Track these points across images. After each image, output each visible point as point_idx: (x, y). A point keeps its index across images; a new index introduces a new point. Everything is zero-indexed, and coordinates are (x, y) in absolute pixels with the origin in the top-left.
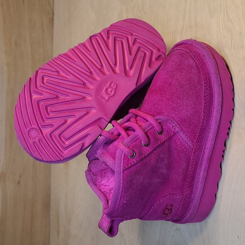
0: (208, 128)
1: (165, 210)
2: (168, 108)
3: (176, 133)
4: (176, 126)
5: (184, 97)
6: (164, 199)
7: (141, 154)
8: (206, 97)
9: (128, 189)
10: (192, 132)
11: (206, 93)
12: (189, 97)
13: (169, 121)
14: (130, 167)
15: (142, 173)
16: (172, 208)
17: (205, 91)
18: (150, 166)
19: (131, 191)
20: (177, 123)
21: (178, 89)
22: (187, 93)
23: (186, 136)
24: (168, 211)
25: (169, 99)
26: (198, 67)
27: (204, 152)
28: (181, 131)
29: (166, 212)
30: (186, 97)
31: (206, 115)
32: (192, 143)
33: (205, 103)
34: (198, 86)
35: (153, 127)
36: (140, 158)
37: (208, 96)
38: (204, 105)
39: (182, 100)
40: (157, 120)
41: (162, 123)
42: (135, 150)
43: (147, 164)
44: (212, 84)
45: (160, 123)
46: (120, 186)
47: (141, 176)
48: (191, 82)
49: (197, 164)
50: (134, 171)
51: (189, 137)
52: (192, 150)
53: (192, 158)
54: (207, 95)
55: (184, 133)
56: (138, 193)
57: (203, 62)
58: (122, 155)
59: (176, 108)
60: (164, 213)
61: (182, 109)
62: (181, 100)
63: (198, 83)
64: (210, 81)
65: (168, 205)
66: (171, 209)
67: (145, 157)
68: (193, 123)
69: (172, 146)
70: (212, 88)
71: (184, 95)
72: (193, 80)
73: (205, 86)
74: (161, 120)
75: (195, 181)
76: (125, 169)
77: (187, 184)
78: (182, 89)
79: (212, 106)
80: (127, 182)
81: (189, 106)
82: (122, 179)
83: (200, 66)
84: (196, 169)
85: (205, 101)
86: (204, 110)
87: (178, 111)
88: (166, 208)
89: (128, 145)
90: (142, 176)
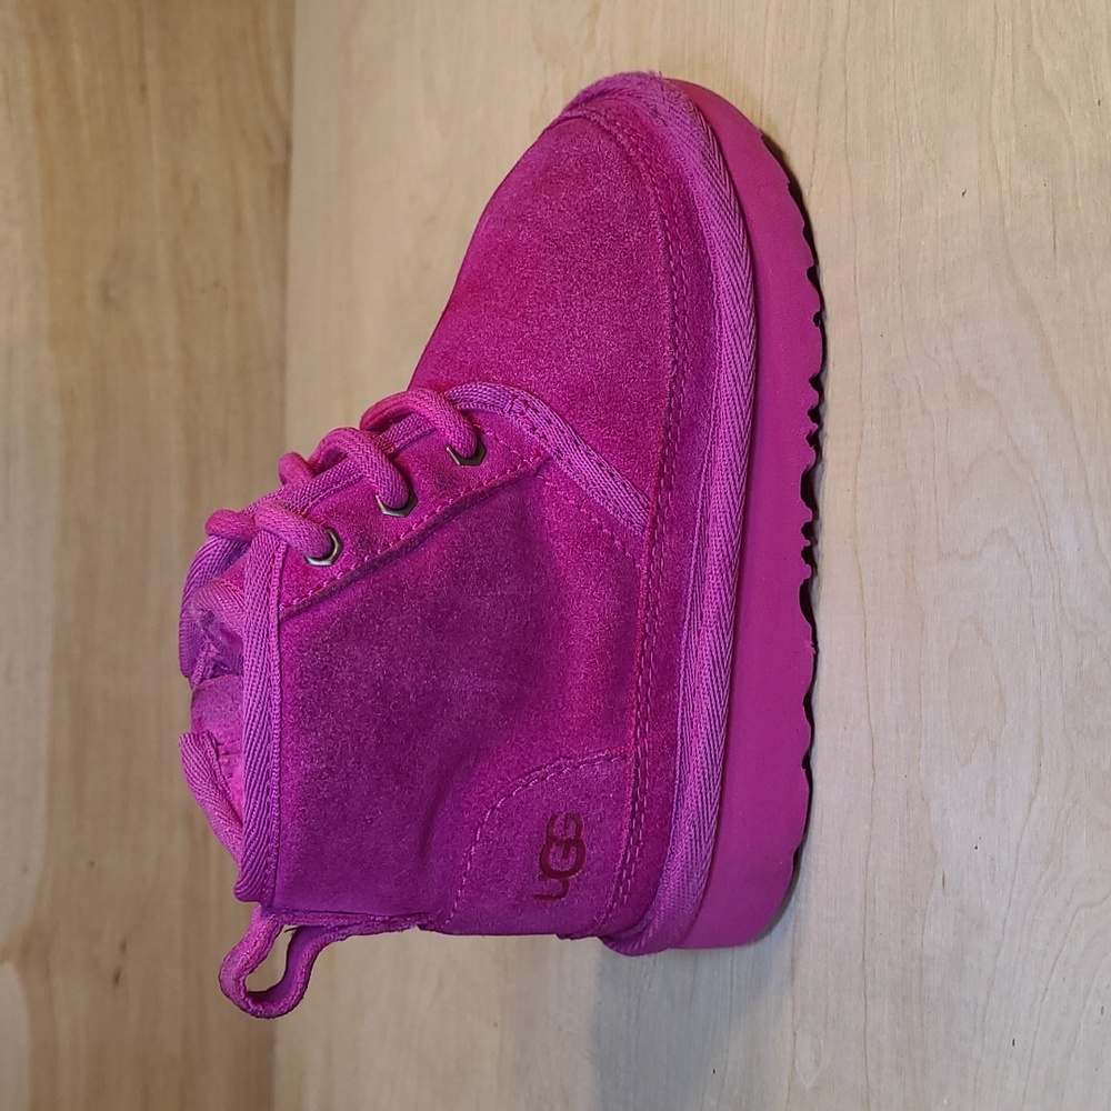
0: (709, 422)
1: (547, 848)
2: (503, 352)
3: (551, 458)
4: (550, 422)
5: (571, 291)
6: (526, 786)
7: (367, 542)
8: (673, 274)
9: (313, 714)
10: (630, 441)
11: (671, 259)
12: (596, 284)
13: (512, 404)
14: (314, 604)
15: (380, 633)
16: (578, 832)
17: (666, 249)
18: (421, 598)
19: (328, 724)
20: (552, 409)
21: (544, 258)
22: (585, 269)
23: (600, 465)
24: (565, 856)
25: (507, 313)
26: (629, 158)
27: (704, 538)
28: (577, 445)
29: (555, 860)
30: (579, 289)
31: (685, 359)
32: (638, 498)
33: (674, 303)
34: (634, 230)
35: (432, 431)
36: (363, 560)
37: (682, 268)
38: (667, 311)
39: (566, 302)
40: (453, 403)
41: (479, 417)
42: (336, 525)
43: (403, 589)
44: (699, 220)
45: (465, 413)
46: (269, 699)
47: (376, 648)
48: (596, 221)
49: (676, 598)
50: (333, 620)
51: (618, 471)
52: (643, 531)
53: (648, 570)
54: (678, 265)
55: (592, 452)
56: (373, 739)
57: (651, 135)
58: (276, 555)
59: (539, 344)
60: (548, 872)
61: (567, 342)
62: (558, 304)
63: (629, 217)
64: (687, 209)
65: (554, 817)
66: (578, 842)
67: (391, 558)
68: (625, 400)
69: (542, 522)
70: (702, 234)
71: (571, 281)
72: (607, 211)
73: (665, 230)
74: (471, 400)
75: (679, 686)
76: (290, 616)
77: (639, 704)
78: (561, 258)
79: (715, 317)
80: (301, 676)
81: (602, 323)
82: (277, 663)
83: (638, 152)
84: (675, 623)
85: (671, 292)
86: (674, 332)
87: (550, 353)
88: (551, 839)
89: (304, 508)
90: (381, 645)
